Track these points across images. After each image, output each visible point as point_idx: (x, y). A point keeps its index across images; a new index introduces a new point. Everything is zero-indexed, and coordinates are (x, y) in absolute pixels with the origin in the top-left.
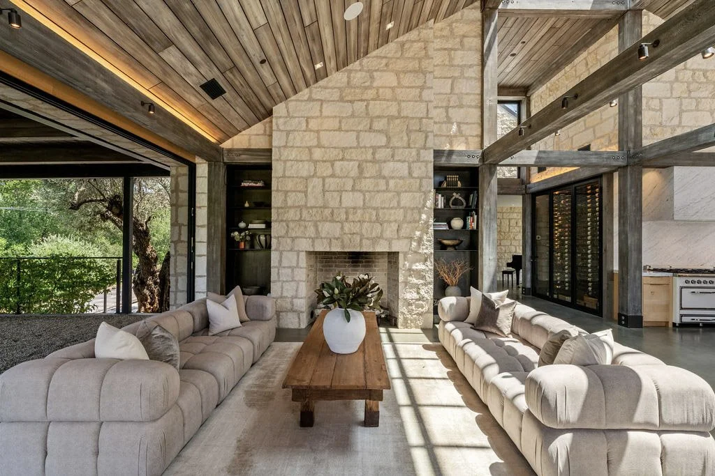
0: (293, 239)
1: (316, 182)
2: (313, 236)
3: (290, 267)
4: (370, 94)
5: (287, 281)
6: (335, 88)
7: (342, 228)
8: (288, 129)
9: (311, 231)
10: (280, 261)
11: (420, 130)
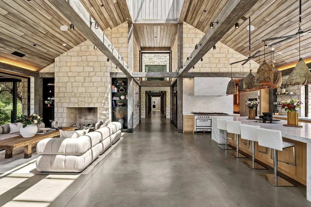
0: (62, 103)
1: (70, 84)
2: (68, 102)
3: (61, 113)
4: (88, 53)
5: (60, 117)
6: (76, 52)
7: (78, 99)
8: (60, 66)
9: (68, 101)
10: (58, 111)
11: (105, 66)
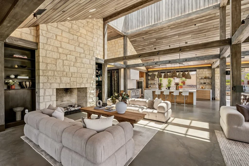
0: (51, 84)
1: (60, 61)
2: (59, 82)
3: (49, 95)
4: (79, 34)
6: (67, 27)
7: (70, 80)
8: (48, 36)
9: (58, 80)
10: (45, 93)
11: (92, 50)
